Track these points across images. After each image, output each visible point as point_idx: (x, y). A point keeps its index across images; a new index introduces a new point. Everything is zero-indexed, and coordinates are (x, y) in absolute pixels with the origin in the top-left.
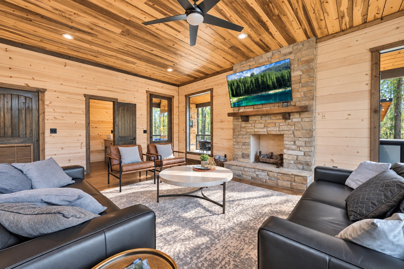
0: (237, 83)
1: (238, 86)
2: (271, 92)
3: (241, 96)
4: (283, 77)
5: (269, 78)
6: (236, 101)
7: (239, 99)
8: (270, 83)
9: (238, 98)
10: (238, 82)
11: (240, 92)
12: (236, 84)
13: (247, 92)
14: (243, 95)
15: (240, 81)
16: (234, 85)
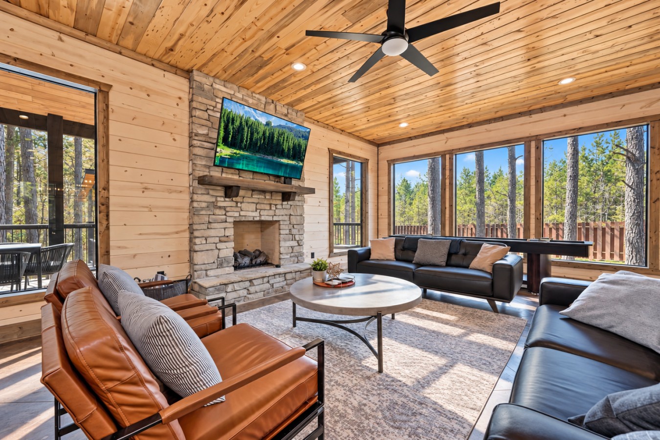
0: (241, 123)
1: (240, 129)
2: (285, 161)
3: (240, 148)
4: (300, 146)
5: (287, 140)
6: (229, 155)
7: (235, 153)
8: (285, 147)
9: (235, 151)
10: (243, 120)
11: (242, 141)
12: (237, 123)
13: (253, 146)
14: (244, 149)
15: (247, 122)
16: (233, 123)
